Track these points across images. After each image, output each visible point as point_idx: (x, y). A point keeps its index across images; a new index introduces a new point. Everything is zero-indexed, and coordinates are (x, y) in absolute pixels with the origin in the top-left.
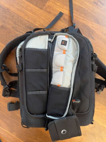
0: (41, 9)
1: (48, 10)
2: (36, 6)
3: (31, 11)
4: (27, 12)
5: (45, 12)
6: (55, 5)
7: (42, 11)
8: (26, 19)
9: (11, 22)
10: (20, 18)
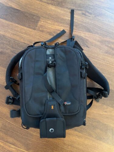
0: (34, 29)
1: (41, 29)
2: (29, 28)
3: (26, 33)
4: (22, 34)
5: (39, 31)
6: (47, 24)
7: (36, 31)
8: (22, 41)
9: (9, 47)
10: (16, 41)
